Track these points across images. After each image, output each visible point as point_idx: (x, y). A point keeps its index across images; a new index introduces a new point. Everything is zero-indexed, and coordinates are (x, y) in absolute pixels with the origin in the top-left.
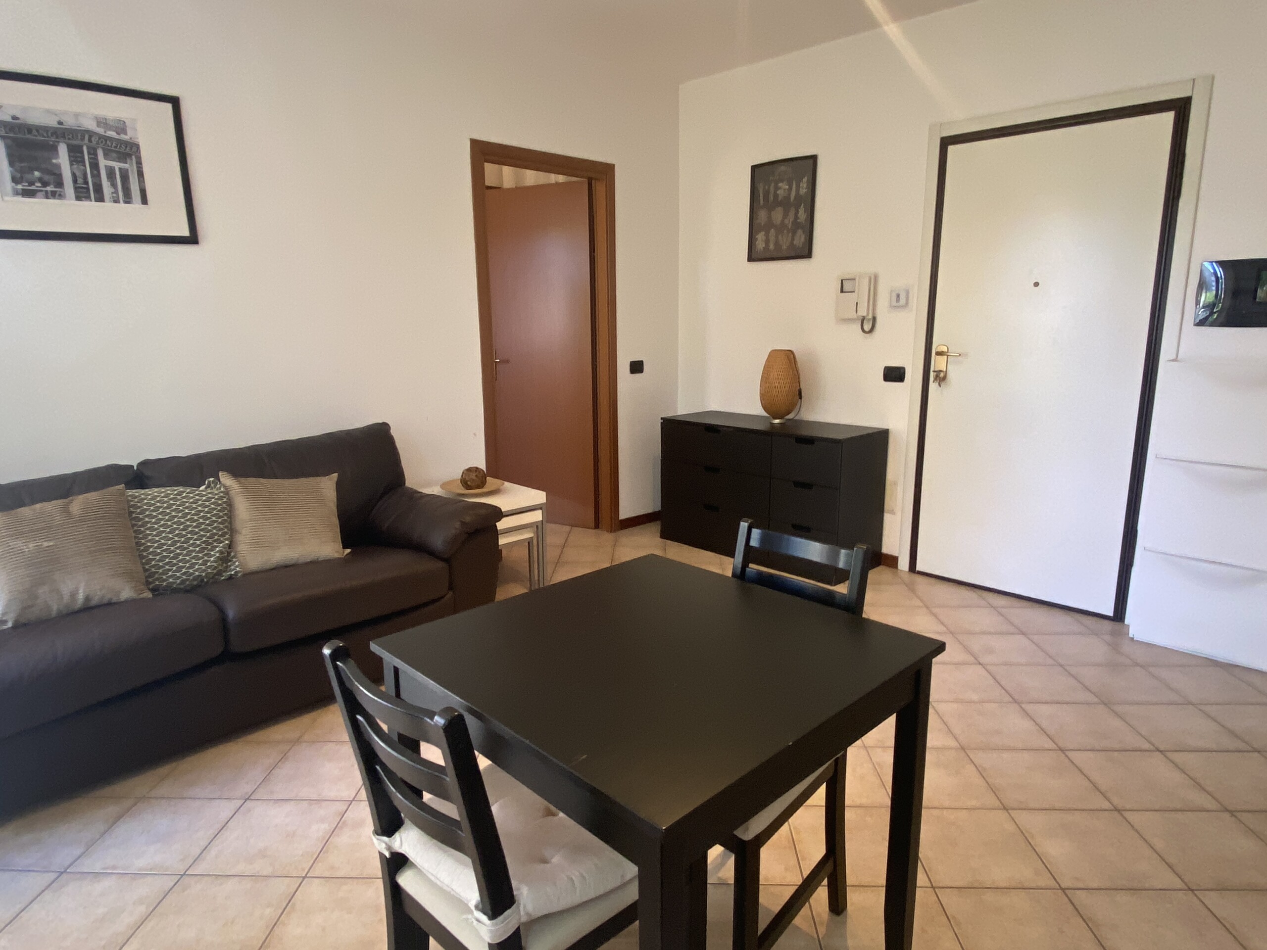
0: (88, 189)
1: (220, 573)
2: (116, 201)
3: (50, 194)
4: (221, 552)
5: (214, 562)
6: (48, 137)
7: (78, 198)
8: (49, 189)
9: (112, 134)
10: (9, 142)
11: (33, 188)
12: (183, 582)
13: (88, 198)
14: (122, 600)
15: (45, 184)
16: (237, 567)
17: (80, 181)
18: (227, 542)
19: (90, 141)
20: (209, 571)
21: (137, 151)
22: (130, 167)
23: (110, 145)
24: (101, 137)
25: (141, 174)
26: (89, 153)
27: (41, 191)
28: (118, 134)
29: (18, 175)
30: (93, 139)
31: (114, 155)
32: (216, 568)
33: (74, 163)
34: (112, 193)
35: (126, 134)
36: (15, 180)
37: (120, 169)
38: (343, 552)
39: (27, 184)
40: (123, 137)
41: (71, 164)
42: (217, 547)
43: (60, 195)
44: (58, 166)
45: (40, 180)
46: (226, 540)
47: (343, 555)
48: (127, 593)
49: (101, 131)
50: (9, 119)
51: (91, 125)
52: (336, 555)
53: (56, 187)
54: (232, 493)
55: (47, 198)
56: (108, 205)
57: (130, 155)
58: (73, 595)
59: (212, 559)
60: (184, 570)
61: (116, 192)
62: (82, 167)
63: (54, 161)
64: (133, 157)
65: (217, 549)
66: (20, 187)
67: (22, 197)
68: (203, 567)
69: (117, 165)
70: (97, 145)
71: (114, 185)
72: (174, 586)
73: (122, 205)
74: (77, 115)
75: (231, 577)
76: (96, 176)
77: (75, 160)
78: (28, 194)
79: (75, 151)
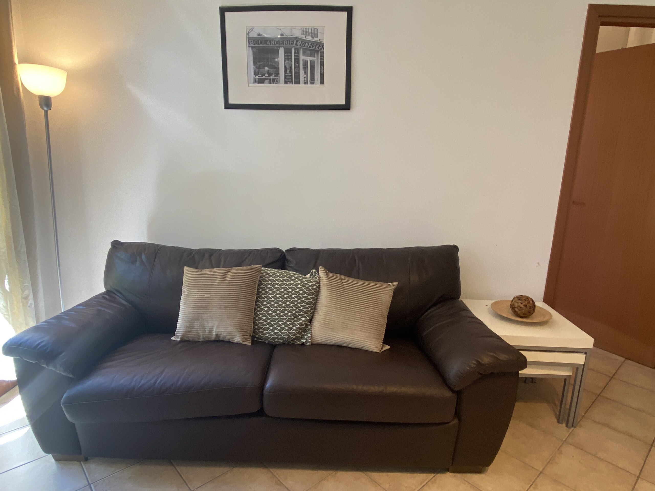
0: (292, 76)
1: (298, 338)
2: (306, 83)
3: (271, 81)
4: (301, 324)
5: (296, 330)
6: (275, 45)
7: (286, 83)
8: (271, 78)
9: (309, 38)
10: (255, 50)
11: (264, 77)
12: (274, 338)
13: (291, 82)
14: (235, 342)
15: (270, 75)
16: (308, 337)
17: (288, 71)
18: (308, 318)
19: (296, 44)
20: (290, 335)
21: (322, 48)
22: (316, 59)
23: (307, 46)
24: (303, 40)
25: (322, 64)
26: (295, 53)
27: (268, 79)
28: (313, 37)
29: (257, 70)
30: (298, 43)
31: (309, 52)
32: (295, 335)
33: (286, 60)
34: (305, 78)
35: (317, 37)
36: (255, 74)
37: (311, 61)
38: (382, 348)
39: (261, 75)
40: (316, 39)
41: (285, 61)
42: (300, 319)
43: (277, 81)
44: (278, 63)
45: (268, 72)
46: (308, 316)
47: (381, 351)
48: (237, 339)
49: (303, 37)
50: (256, 36)
51: (298, 34)
52: (376, 350)
53: (275, 76)
54: (322, 283)
55: (270, 83)
56: (302, 85)
57: (317, 51)
58: (211, 331)
59: (295, 328)
60: (276, 331)
61: (307, 77)
62: (290, 62)
63: (276, 60)
64: (319, 53)
65: (300, 321)
66: (257, 77)
67: (258, 84)
68: (287, 332)
69: (309, 59)
70: (300, 47)
71: (306, 73)
72: (269, 340)
73: (309, 85)
74: (292, 28)
75: (303, 344)
76: (297, 67)
77: (288, 57)
78: (261, 81)
79: (288, 52)
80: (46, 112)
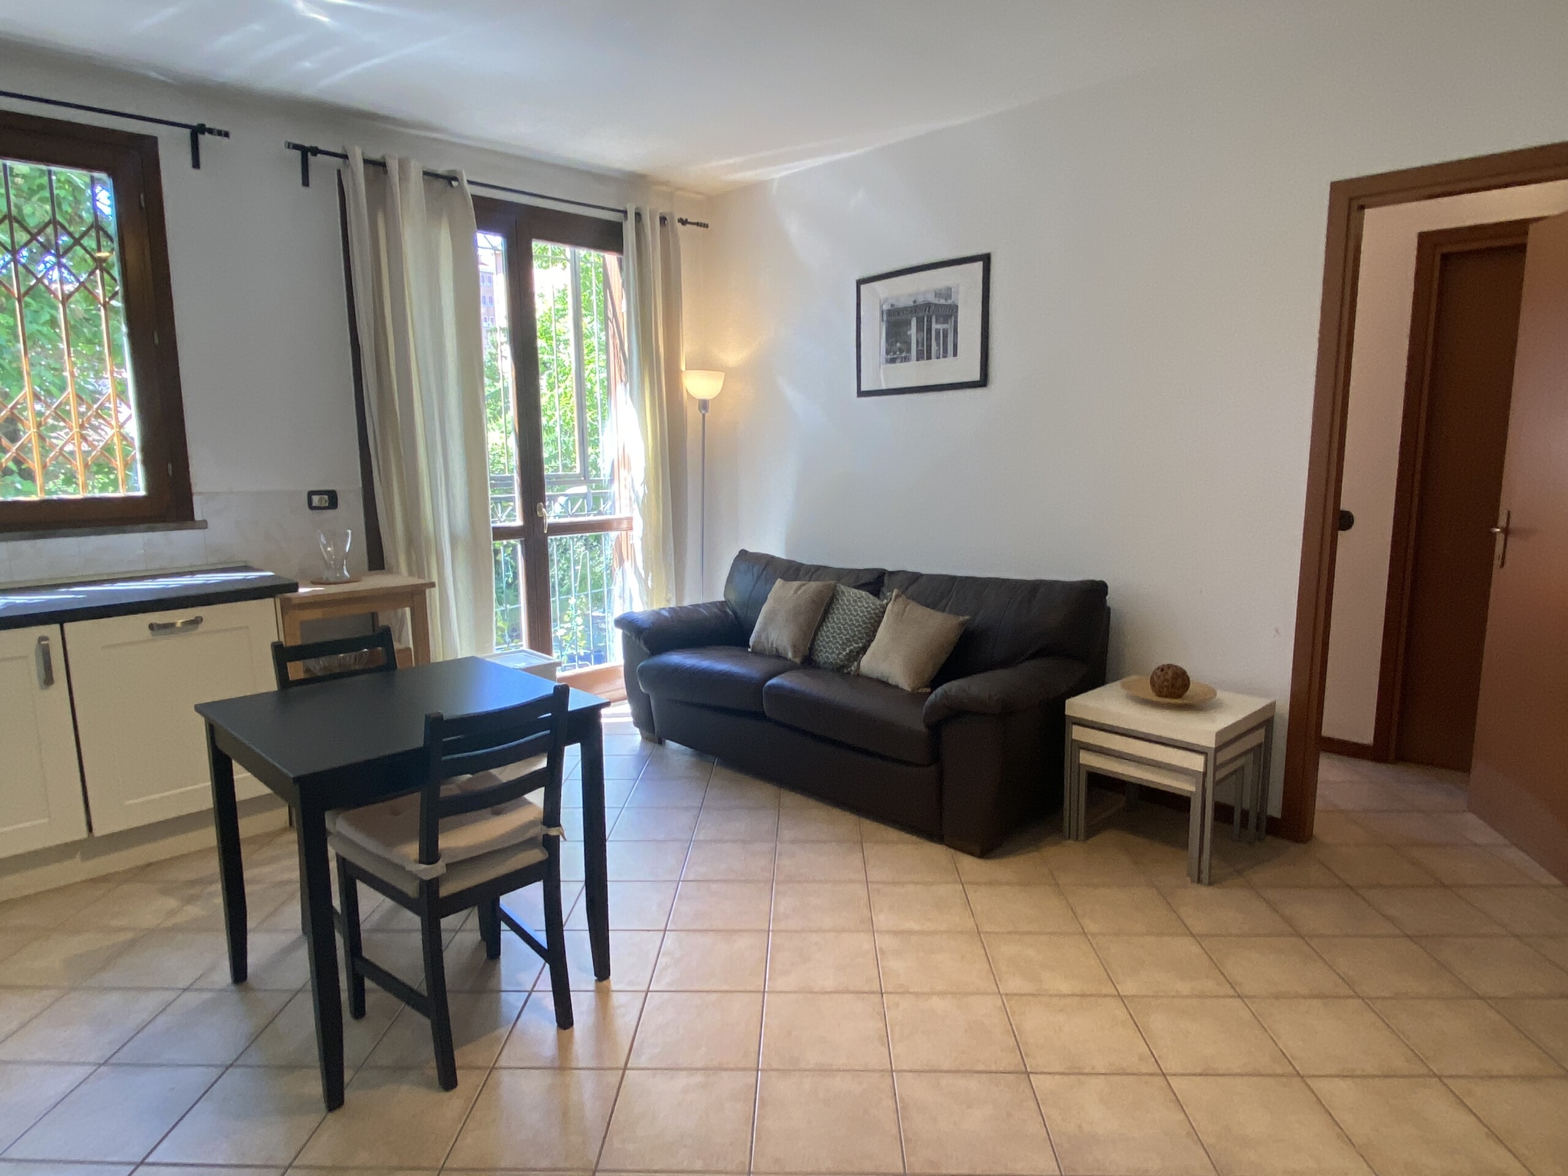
0: (923, 350)
1: (845, 665)
2: (938, 358)
3: (903, 359)
4: (852, 651)
5: (845, 657)
6: (907, 314)
7: (918, 359)
8: (904, 355)
9: (942, 301)
10: (888, 323)
11: (895, 356)
13: (923, 358)
15: (901, 351)
17: (920, 345)
19: (929, 311)
20: (838, 661)
21: (956, 311)
22: (950, 326)
23: (941, 311)
24: (936, 305)
25: (956, 331)
26: (927, 322)
27: (899, 357)
28: (946, 300)
29: (889, 348)
30: (931, 309)
31: (941, 318)
33: (918, 331)
34: (937, 351)
35: (951, 299)
36: (887, 353)
37: (943, 329)
39: (892, 354)
40: (949, 302)
41: (917, 333)
42: (852, 645)
43: (909, 359)
44: (910, 336)
45: (899, 349)
46: (862, 643)
49: (936, 301)
50: (889, 307)
51: (931, 299)
52: (903, 686)
53: (907, 353)
54: (889, 607)
55: (901, 362)
56: (934, 360)
57: (951, 315)
58: (772, 643)
59: (845, 654)
61: (939, 350)
62: (922, 334)
63: (908, 333)
64: (953, 317)
65: (851, 647)
66: (889, 356)
67: (891, 364)
68: (836, 657)
69: (940, 327)
70: (933, 313)
71: (938, 345)
73: (942, 360)
74: (925, 292)
76: (929, 339)
77: (919, 329)
78: (893, 361)
79: (920, 322)
80: (704, 416)
